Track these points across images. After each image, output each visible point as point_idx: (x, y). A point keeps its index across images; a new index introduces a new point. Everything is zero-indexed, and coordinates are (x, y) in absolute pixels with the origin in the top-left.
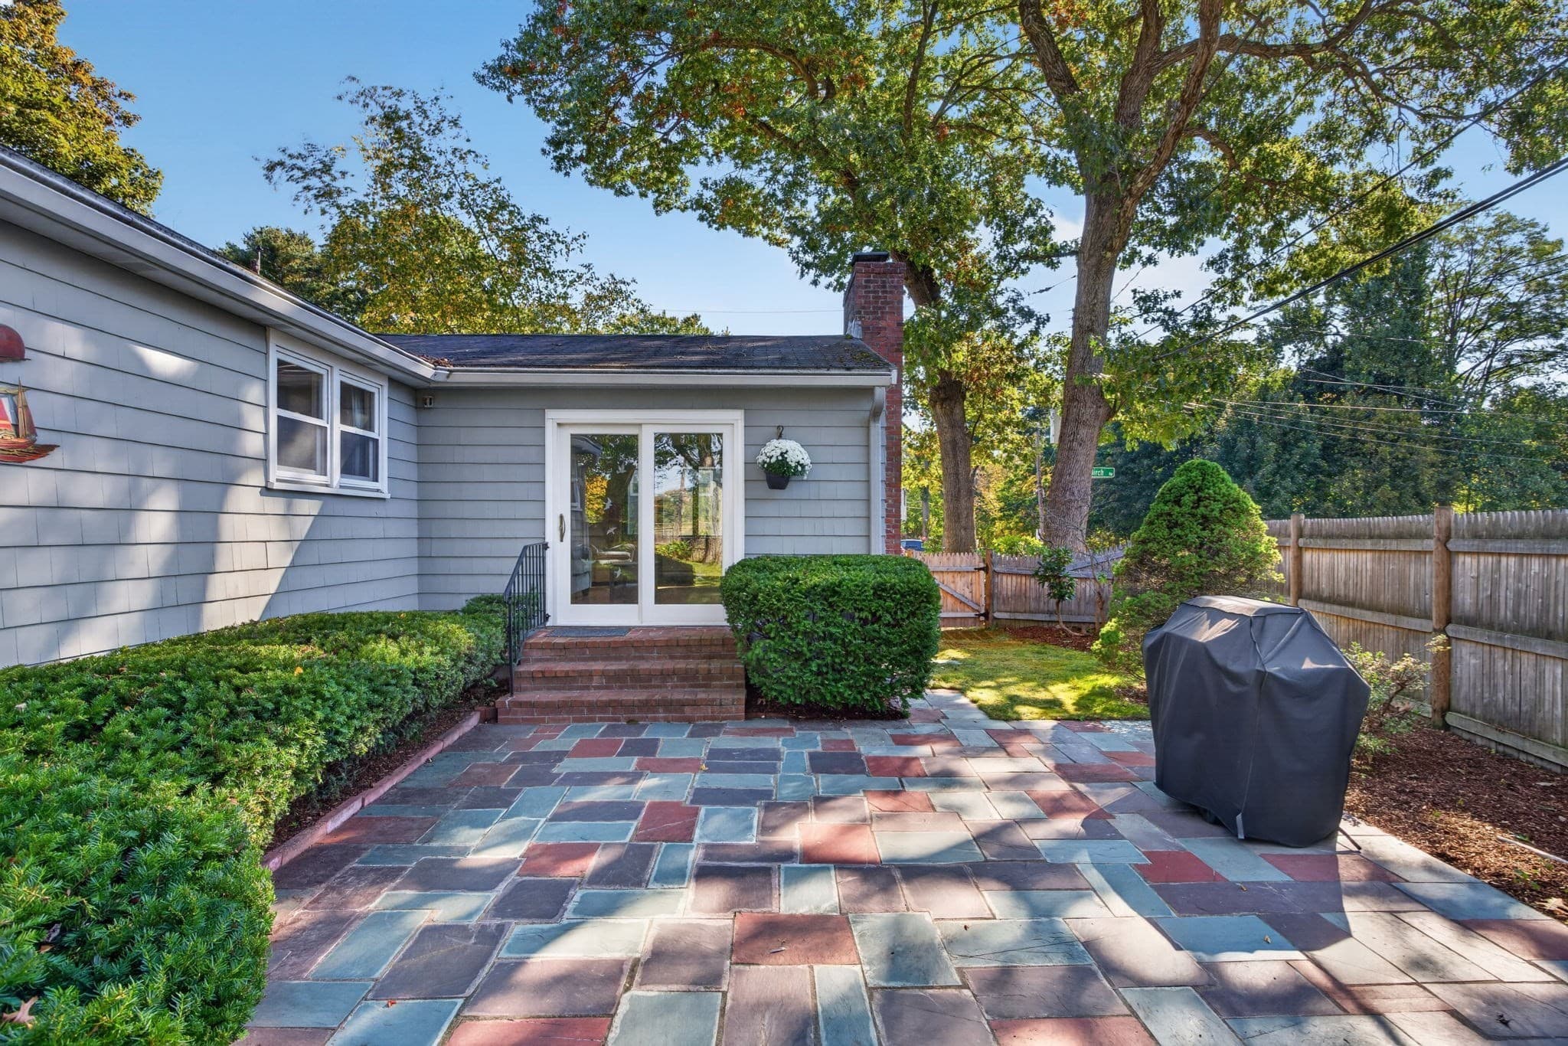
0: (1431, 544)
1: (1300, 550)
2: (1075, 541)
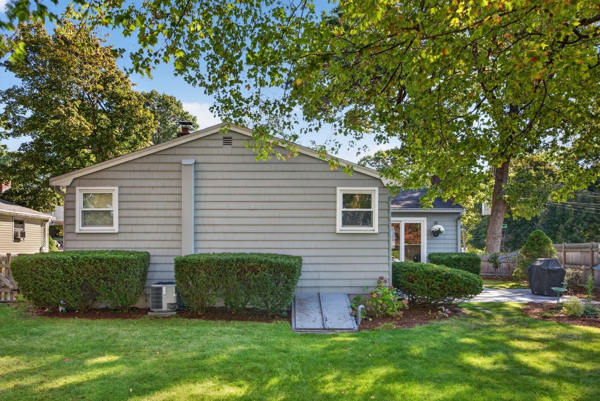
0: (589, 250)
1: (565, 252)
2: (497, 249)
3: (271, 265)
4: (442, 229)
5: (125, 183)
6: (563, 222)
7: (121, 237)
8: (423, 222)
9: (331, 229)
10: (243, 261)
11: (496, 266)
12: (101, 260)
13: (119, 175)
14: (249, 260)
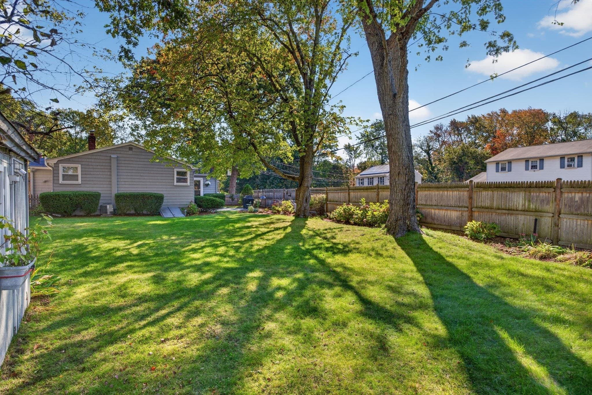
2: (234, 193)
3: (154, 196)
4: (210, 183)
5: (83, 163)
6: (269, 179)
7: (82, 186)
8: (201, 180)
9: (172, 184)
10: (144, 195)
11: (233, 200)
12: (86, 195)
13: (80, 160)
14: (146, 195)
